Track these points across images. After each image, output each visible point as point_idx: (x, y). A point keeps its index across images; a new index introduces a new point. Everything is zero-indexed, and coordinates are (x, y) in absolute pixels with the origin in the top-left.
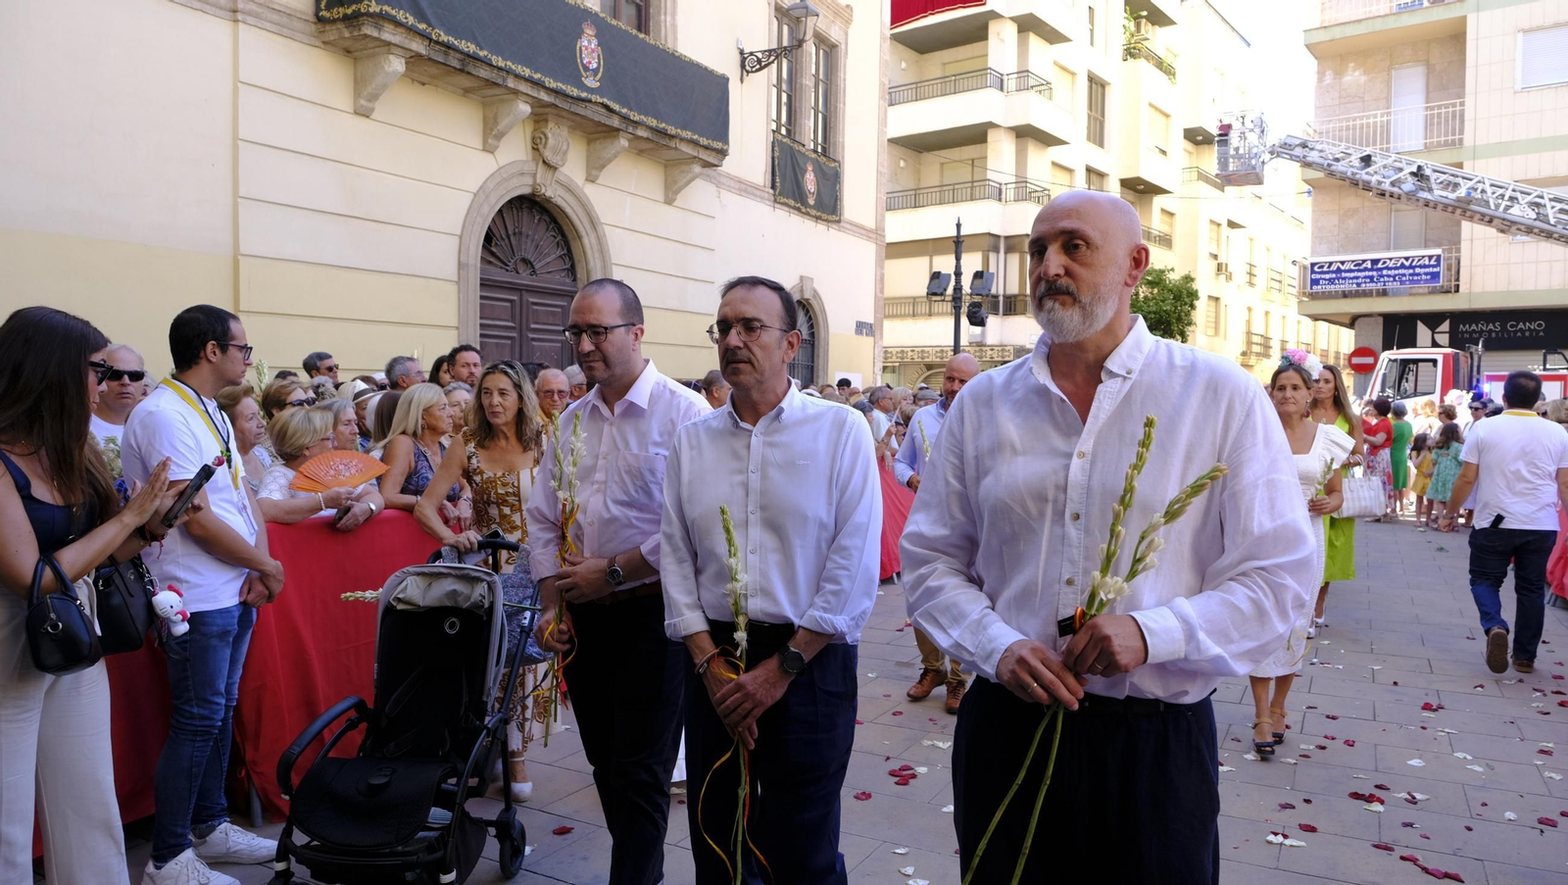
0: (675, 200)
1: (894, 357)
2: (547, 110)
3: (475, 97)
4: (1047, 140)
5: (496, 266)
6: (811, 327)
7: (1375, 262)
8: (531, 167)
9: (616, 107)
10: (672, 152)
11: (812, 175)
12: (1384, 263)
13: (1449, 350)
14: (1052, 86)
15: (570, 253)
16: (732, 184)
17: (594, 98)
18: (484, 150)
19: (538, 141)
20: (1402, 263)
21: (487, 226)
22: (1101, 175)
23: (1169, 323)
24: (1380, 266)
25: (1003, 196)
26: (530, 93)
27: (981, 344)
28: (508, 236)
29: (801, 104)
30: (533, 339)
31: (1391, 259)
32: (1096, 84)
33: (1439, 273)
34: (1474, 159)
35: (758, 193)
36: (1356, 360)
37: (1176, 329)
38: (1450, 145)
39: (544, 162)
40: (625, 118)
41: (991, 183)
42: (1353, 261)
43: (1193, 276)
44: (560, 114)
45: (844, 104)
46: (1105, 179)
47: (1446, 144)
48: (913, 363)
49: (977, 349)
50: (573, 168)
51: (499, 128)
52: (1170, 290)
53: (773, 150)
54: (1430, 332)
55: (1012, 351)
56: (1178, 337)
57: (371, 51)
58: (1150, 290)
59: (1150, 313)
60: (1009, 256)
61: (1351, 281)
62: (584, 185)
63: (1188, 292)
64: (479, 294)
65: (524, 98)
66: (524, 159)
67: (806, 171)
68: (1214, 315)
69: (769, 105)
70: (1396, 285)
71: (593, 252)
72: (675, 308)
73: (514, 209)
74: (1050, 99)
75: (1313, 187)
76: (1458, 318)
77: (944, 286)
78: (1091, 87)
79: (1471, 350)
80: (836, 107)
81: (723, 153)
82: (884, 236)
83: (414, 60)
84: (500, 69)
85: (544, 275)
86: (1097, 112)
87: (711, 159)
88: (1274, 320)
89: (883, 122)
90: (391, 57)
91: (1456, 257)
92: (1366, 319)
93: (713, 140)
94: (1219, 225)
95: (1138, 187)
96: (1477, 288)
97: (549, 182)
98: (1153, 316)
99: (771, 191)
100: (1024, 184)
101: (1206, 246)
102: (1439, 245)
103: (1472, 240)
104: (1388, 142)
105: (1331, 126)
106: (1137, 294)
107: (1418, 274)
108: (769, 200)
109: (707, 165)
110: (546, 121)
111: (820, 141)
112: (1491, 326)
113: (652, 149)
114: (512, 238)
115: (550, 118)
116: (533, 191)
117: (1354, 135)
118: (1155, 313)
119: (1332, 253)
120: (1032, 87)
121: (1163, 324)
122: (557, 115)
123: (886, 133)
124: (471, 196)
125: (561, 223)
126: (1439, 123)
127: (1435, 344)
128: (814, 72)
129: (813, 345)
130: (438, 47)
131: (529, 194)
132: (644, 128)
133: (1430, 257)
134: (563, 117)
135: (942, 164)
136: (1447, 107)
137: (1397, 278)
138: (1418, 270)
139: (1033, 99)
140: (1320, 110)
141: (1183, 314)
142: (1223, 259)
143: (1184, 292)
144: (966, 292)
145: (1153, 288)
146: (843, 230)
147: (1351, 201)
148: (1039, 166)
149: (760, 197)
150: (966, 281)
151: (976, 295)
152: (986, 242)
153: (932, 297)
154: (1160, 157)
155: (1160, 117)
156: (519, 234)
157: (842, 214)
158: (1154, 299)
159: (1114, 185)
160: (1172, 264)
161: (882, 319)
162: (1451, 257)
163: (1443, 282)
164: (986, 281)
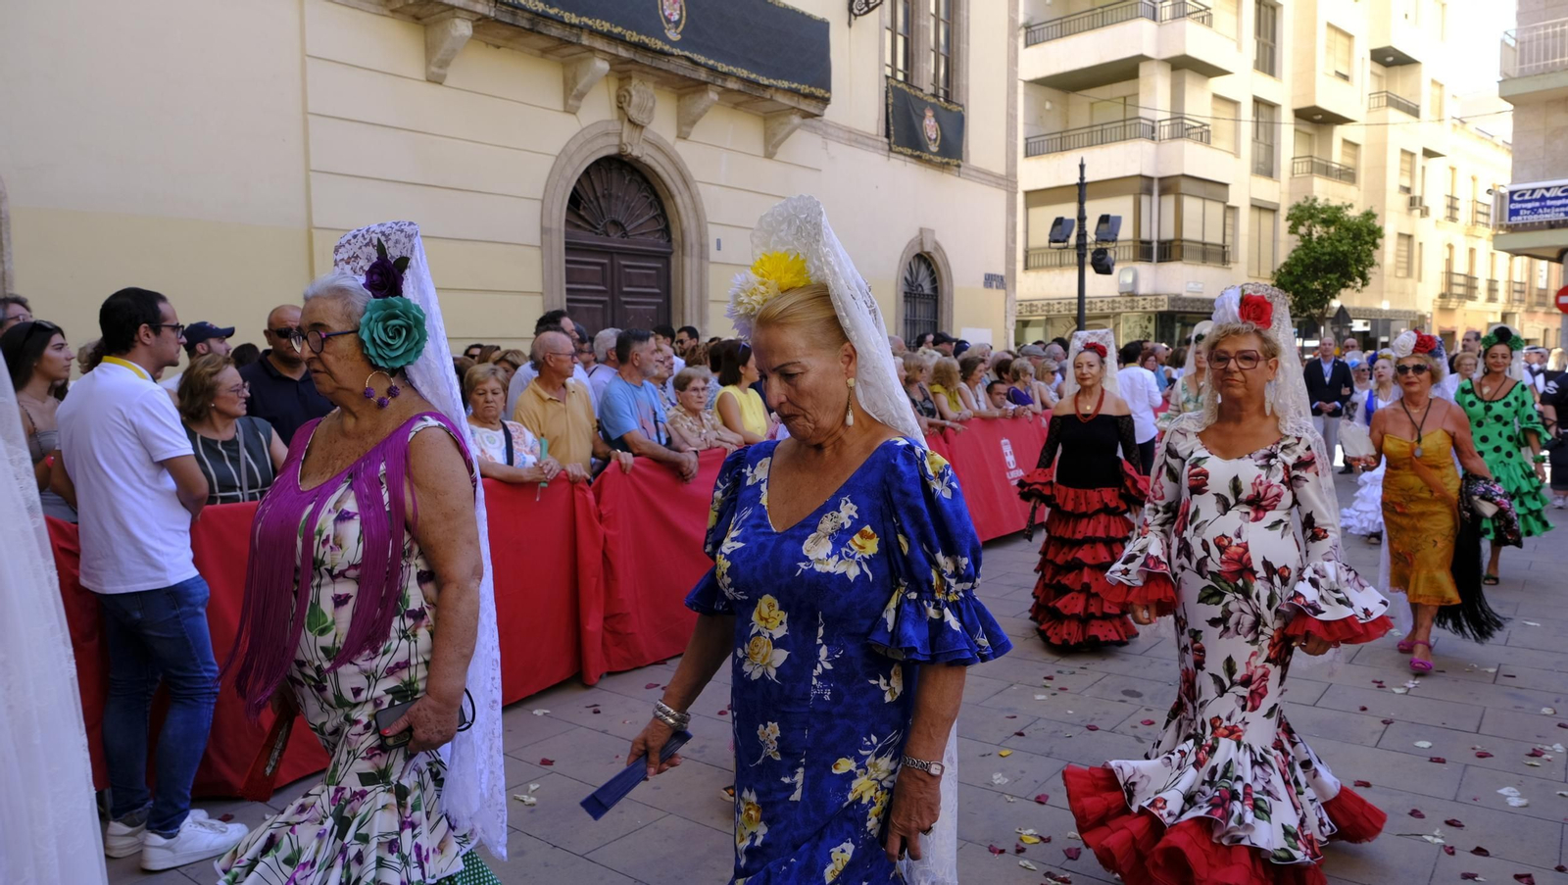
0: (775, 154)
1: (1040, 312)
2: (629, 66)
3: (553, 57)
4: (1208, 71)
5: (585, 229)
6: (934, 281)
8: (617, 126)
9: (702, 59)
10: (766, 103)
11: (933, 120)
14: (1212, 11)
15: (663, 213)
16: (841, 135)
17: (675, 51)
18: (565, 111)
19: (623, 99)
21: (571, 189)
22: (1272, 106)
23: (1347, 265)
25: (1156, 135)
26: (607, 49)
27: (1132, 294)
28: (597, 199)
29: (918, 45)
30: (627, 304)
32: (1266, 6)
35: (871, 142)
36: (1563, 300)
39: (629, 120)
40: (712, 70)
41: (1142, 121)
42: (1561, 187)
43: (1375, 211)
44: (646, 71)
45: (968, 44)
46: (1276, 109)
48: (1060, 316)
49: (1129, 299)
50: (662, 120)
51: (578, 87)
52: (1348, 230)
53: (887, 97)
55: (1166, 300)
56: (1358, 280)
57: (437, 16)
58: (1325, 229)
59: (1324, 254)
60: (1164, 198)
61: (1557, 210)
62: (675, 142)
63: (1369, 230)
64: (563, 258)
65: (601, 55)
66: (609, 119)
67: (923, 117)
68: (1405, 254)
69: (882, 50)
71: (686, 210)
73: (603, 171)
74: (1210, 25)
75: (1514, 105)
77: (1067, 232)
78: (1259, 12)
80: (959, 48)
81: (826, 101)
82: (1016, 183)
83: (481, 23)
84: (572, 26)
85: (637, 237)
86: (1266, 37)
87: (810, 110)
88: (1481, 258)
89: (1013, 61)
90: (457, 21)
93: (816, 87)
94: (1412, 155)
95: (1316, 118)
97: (636, 141)
99: (886, 140)
100: (1179, 120)
101: (1394, 178)
105: (1535, 33)
106: (1310, 234)
108: (883, 150)
109: (807, 115)
110: (630, 78)
111: (941, 84)
113: (747, 102)
114: (601, 200)
115: (633, 75)
116: (619, 151)
118: (1330, 254)
119: (1536, 180)
120: (1189, 14)
121: (1340, 265)
122: (641, 71)
123: (1017, 72)
124: (553, 159)
125: (653, 183)
128: (933, 10)
129: (936, 301)
130: (504, 8)
131: (616, 155)
132: (734, 79)
134: (648, 73)
135: (1092, 104)
139: (1190, 26)
140: (1522, 16)
141: (1363, 255)
142: (1417, 193)
143: (1365, 230)
144: (1091, 237)
145: (1328, 227)
146: (969, 177)
147: (1559, 119)
148: (1198, 100)
149: (874, 147)
150: (1091, 226)
151: (1100, 239)
152: (1138, 185)
153: (1053, 245)
154: (1341, 82)
155: (1341, 39)
156: (608, 197)
157: (967, 161)
158: (1329, 238)
159: (1286, 117)
160: (1351, 199)
161: (1015, 271)
164: (1113, 226)
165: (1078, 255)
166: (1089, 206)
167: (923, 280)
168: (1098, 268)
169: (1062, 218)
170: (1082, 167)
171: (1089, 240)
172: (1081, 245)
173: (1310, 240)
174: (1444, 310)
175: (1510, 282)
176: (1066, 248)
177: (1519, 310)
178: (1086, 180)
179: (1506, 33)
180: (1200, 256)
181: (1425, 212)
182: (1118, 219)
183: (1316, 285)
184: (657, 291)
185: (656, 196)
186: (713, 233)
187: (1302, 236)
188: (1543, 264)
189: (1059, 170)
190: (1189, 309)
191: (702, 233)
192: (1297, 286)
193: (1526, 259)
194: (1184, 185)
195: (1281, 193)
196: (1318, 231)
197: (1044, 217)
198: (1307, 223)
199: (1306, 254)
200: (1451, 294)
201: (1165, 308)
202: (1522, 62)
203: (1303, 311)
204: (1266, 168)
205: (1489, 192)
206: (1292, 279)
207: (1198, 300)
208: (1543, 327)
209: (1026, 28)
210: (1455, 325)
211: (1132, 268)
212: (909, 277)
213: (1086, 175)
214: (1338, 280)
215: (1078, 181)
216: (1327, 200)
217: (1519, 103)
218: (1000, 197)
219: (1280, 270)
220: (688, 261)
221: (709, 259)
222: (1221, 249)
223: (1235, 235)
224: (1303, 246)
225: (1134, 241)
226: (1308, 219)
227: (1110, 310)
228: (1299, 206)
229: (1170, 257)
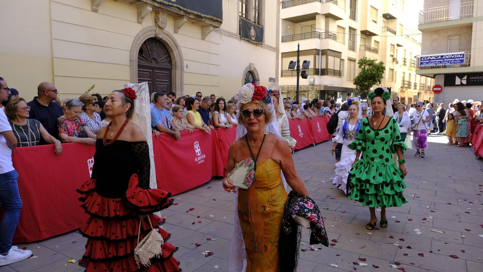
0: (205, 39)
1: (286, 90)
2: (159, 9)
3: (134, 5)
4: (336, 18)
5: (144, 61)
7: (442, 56)
8: (154, 28)
9: (182, 8)
10: (203, 23)
11: (253, 30)
12: (445, 57)
14: (337, 0)
15: (169, 56)
16: (225, 33)
17: (174, 5)
18: (138, 23)
19: (157, 20)
20: (451, 57)
21: (140, 48)
22: (354, 30)
23: (375, 78)
24: (444, 58)
25: (321, 37)
26: (151, 3)
27: (313, 85)
29: (249, 7)
30: (158, 84)
31: (447, 56)
33: (463, 60)
34: (476, 21)
35: (235, 36)
36: (435, 89)
37: (377, 79)
38: (469, 17)
39: (159, 26)
40: (185, 12)
41: (317, 33)
42: (435, 56)
43: (383, 62)
44: (164, 11)
45: (265, 7)
46: (356, 31)
47: (467, 16)
48: (291, 91)
49: (312, 86)
50: (169, 26)
51: (142, 15)
52: (375, 67)
53: (240, 22)
54: (460, 80)
56: (378, 82)
58: (369, 67)
59: (369, 74)
60: (323, 56)
61: (434, 63)
62: (173, 34)
63: (381, 67)
64: (137, 69)
65: (150, 5)
66: (152, 26)
67: (251, 29)
68: (391, 75)
69: (238, 7)
70: (449, 64)
71: (177, 56)
72: (206, 74)
73: (150, 42)
74: (337, 4)
75: (422, 32)
76: (469, 75)
77: (294, 66)
78: (351, 1)
80: (262, 8)
81: (221, 22)
82: (279, 50)
85: (161, 63)
86: (353, 9)
87: (216, 25)
88: (412, 76)
89: (278, 13)
92: (439, 75)
93: (217, 18)
94: (394, 45)
95: (367, 33)
96: (476, 65)
97: (161, 33)
99: (239, 36)
100: (327, 33)
101: (389, 52)
102: (464, 51)
103: (475, 49)
104: (448, 16)
105: (429, 11)
107: (456, 60)
108: (238, 38)
109: (215, 27)
110: (159, 13)
111: (257, 19)
112: (480, 77)
113: (196, 22)
114: (149, 52)
115: (160, 12)
116: (156, 36)
117: (436, 14)
118: (370, 74)
119: (428, 54)
121: (373, 78)
122: (162, 11)
123: (280, 16)
124: (134, 38)
125: (166, 46)
126: (465, 10)
131: (154, 37)
132: (192, 15)
133: (461, 55)
134: (165, 12)
135: (302, 27)
136: (468, 4)
137: (449, 62)
138: (456, 59)
139: (331, 4)
140: (425, 6)
141: (380, 75)
142: (395, 57)
143: (380, 67)
144: (301, 67)
145: (370, 66)
146: (265, 48)
147: (435, 36)
148: (333, 27)
149: (235, 37)
150: (301, 64)
151: (304, 68)
152: (315, 52)
153: (290, 69)
154: (374, 23)
155: (374, 10)
156: (152, 50)
157: (264, 43)
158: (370, 69)
159: (358, 33)
160: (376, 58)
161: (278, 77)
162: (468, 54)
163: (465, 63)
164: (307, 64)
165: (297, 72)
166: (300, 58)
167: (250, 79)
168: (303, 77)
169: (292, 61)
170: (299, 46)
171: (300, 68)
172: (298, 70)
173: (365, 70)
174: (402, 91)
175: (420, 84)
176: (293, 70)
177: (423, 92)
178: (300, 50)
179: (421, 11)
180: (333, 74)
181: (397, 63)
182: (309, 62)
183: (366, 83)
184: (167, 80)
185: (167, 50)
186: (185, 63)
187: (362, 69)
188: (429, 79)
189: (292, 47)
190: (330, 90)
191: (182, 63)
192: (361, 83)
193: (425, 77)
194: (329, 52)
195: (357, 56)
196: (367, 67)
197: (287, 61)
198: (364, 65)
199: (363, 74)
200: (404, 87)
201: (323, 89)
202: (425, 20)
203: (362, 91)
204: (352, 48)
205: (415, 57)
206: (359, 81)
207: (332, 87)
208: (429, 97)
209: (282, 3)
210: (405, 96)
211: (313, 77)
212: (246, 78)
213: (300, 48)
214: (372, 82)
215: (297, 50)
216: (370, 58)
217: (424, 31)
218: (274, 54)
219: (356, 79)
220: (177, 71)
221: (184, 71)
222: (339, 72)
223: (343, 68)
224: (363, 71)
225: (314, 69)
226: (364, 64)
227: (306, 90)
228: (362, 60)
229: (324, 74)
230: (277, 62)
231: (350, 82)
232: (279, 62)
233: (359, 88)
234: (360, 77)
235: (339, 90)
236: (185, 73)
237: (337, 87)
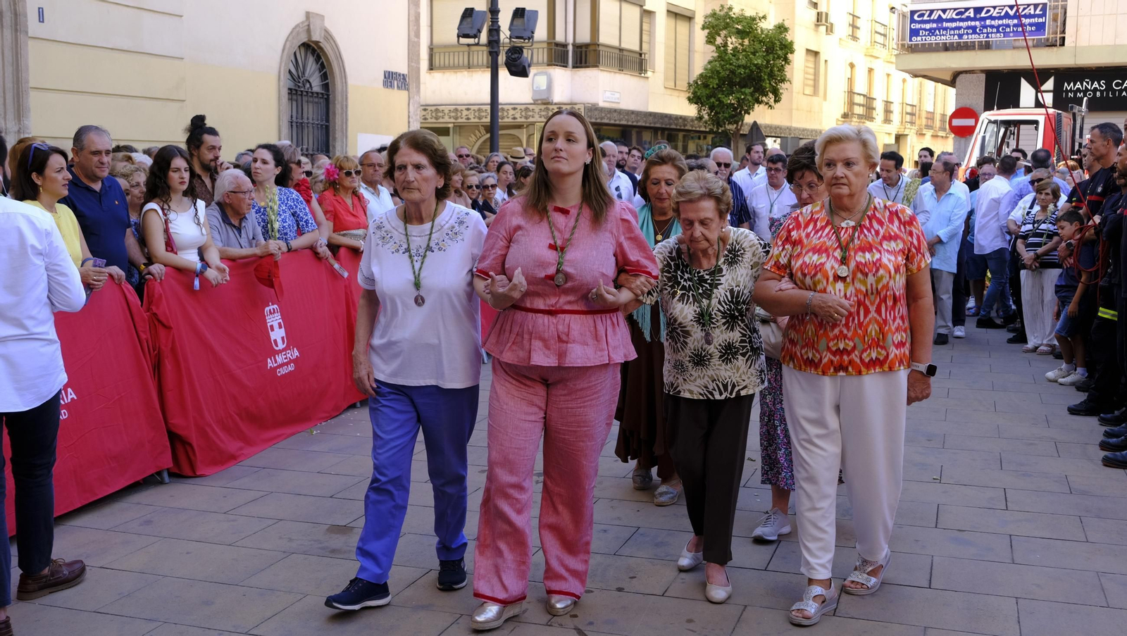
1: (446, 117)
7: (978, 10)
12: (988, 11)
13: (1051, 111)
20: (1007, 12)
23: (760, 79)
24: (983, 15)
27: (547, 103)
31: (995, 8)
33: (1044, 24)
36: (956, 122)
37: (768, 85)
42: (955, 9)
43: (787, 24)
49: (543, 107)
52: (760, 42)
54: (1034, 91)
56: (771, 95)
58: (740, 41)
59: (739, 67)
61: (952, 32)
63: (781, 44)
68: (812, 71)
70: (999, 37)
72: (125, 48)
76: (1061, 75)
77: (478, 26)
79: (1074, 111)
88: (879, 77)
91: (1062, 5)
92: (968, 75)
96: (1083, 42)
98: (742, 71)
106: (725, 45)
107: (1023, 25)
112: (1096, 85)
118: (745, 67)
121: (754, 79)
127: (1039, 104)
129: (327, 100)
133: (1036, 6)
137: (1000, 29)
138: (1022, 20)
141: (776, 69)
142: (823, 8)
143: (778, 43)
144: (505, 34)
145: (743, 39)
150: (504, 20)
151: (517, 38)
153: (463, 40)
158: (744, 50)
160: (765, 11)
161: (418, 70)
162: (1057, 6)
163: (1048, 34)
164: (528, 20)
165: (491, 53)
167: (311, 75)
168: (513, 69)
169: (472, 9)
171: (502, 36)
172: (493, 42)
173: (725, 51)
176: (478, 44)
177: (910, 132)
180: (617, 62)
182: (537, 12)
183: (731, 100)
188: (936, 87)
190: (606, 121)
192: (713, 100)
193: (923, 80)
196: (733, 42)
197: (452, 8)
198: (723, 33)
199: (722, 66)
200: (853, 114)
203: (719, 125)
205: (890, 10)
206: (708, 92)
207: (615, 111)
211: (546, 73)
212: (293, 71)
214: (752, 94)
216: (742, 9)
219: (696, 82)
221: (27, 33)
222: (638, 56)
223: (651, 42)
224: (719, 57)
225: (548, 43)
226: (725, 28)
227: (523, 120)
228: (715, 14)
229: (586, 63)
230: (412, 12)
231: (676, 93)
232: (419, 14)
233: (706, 117)
234: (710, 77)
235: (639, 124)
236: (31, 43)
237: (633, 112)
